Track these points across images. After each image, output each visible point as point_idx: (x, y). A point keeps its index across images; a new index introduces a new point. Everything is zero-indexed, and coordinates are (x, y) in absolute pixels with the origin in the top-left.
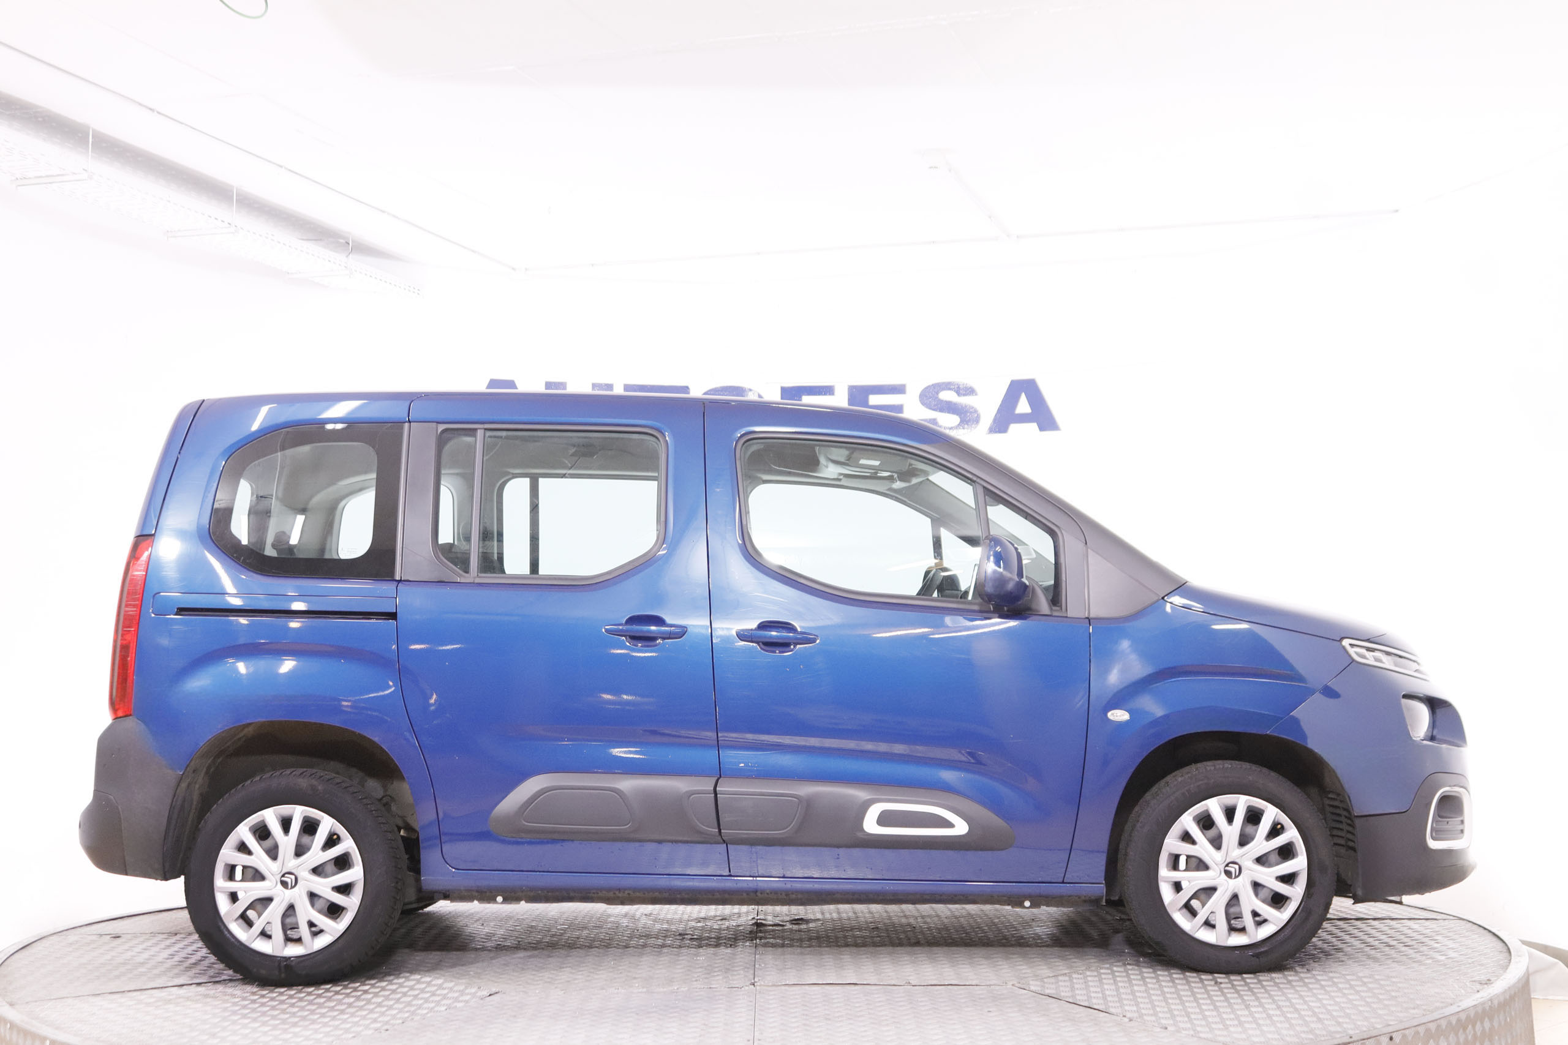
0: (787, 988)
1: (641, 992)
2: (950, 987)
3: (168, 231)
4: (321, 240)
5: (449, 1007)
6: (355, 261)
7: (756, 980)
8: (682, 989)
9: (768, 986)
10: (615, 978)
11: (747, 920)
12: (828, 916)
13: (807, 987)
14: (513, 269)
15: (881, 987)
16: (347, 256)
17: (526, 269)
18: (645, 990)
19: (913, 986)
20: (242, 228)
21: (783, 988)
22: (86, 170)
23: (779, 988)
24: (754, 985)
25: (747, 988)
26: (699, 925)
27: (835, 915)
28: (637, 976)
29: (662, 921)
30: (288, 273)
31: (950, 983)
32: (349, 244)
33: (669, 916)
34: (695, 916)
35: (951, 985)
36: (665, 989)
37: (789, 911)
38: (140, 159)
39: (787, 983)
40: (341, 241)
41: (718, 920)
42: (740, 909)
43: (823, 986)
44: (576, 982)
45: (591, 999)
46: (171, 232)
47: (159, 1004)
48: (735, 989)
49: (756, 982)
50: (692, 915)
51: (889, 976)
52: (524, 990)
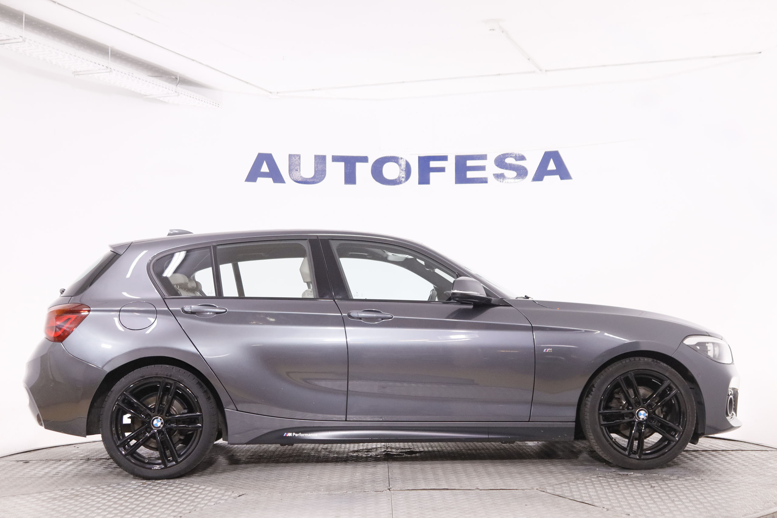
0: (408, 491)
1: (325, 494)
2: (501, 490)
3: (74, 72)
4: (161, 77)
5: (216, 503)
6: (180, 89)
7: (391, 487)
8: (349, 492)
9: (398, 490)
10: (310, 486)
11: (382, 452)
12: (426, 449)
13: (419, 491)
14: (271, 93)
15: (462, 491)
16: (176, 86)
17: (277, 93)
18: (327, 493)
19: (480, 490)
20: (114, 70)
21: (406, 491)
22: (21, 37)
23: (404, 491)
24: (389, 490)
25: (385, 492)
26: (355, 454)
27: (430, 449)
28: (322, 485)
29: (334, 452)
30: (145, 95)
31: (501, 488)
32: (177, 79)
33: (337, 450)
34: (352, 449)
35: (502, 489)
36: (339, 492)
37: (404, 446)
38: (55, 31)
39: (409, 488)
40: (173, 77)
41: (365, 452)
42: (376, 445)
43: (429, 490)
44: (288, 488)
45: (297, 498)
46: (76, 72)
47: (50, 500)
48: (378, 492)
49: (391, 488)
50: (350, 449)
51: (466, 484)
52: (258, 493)
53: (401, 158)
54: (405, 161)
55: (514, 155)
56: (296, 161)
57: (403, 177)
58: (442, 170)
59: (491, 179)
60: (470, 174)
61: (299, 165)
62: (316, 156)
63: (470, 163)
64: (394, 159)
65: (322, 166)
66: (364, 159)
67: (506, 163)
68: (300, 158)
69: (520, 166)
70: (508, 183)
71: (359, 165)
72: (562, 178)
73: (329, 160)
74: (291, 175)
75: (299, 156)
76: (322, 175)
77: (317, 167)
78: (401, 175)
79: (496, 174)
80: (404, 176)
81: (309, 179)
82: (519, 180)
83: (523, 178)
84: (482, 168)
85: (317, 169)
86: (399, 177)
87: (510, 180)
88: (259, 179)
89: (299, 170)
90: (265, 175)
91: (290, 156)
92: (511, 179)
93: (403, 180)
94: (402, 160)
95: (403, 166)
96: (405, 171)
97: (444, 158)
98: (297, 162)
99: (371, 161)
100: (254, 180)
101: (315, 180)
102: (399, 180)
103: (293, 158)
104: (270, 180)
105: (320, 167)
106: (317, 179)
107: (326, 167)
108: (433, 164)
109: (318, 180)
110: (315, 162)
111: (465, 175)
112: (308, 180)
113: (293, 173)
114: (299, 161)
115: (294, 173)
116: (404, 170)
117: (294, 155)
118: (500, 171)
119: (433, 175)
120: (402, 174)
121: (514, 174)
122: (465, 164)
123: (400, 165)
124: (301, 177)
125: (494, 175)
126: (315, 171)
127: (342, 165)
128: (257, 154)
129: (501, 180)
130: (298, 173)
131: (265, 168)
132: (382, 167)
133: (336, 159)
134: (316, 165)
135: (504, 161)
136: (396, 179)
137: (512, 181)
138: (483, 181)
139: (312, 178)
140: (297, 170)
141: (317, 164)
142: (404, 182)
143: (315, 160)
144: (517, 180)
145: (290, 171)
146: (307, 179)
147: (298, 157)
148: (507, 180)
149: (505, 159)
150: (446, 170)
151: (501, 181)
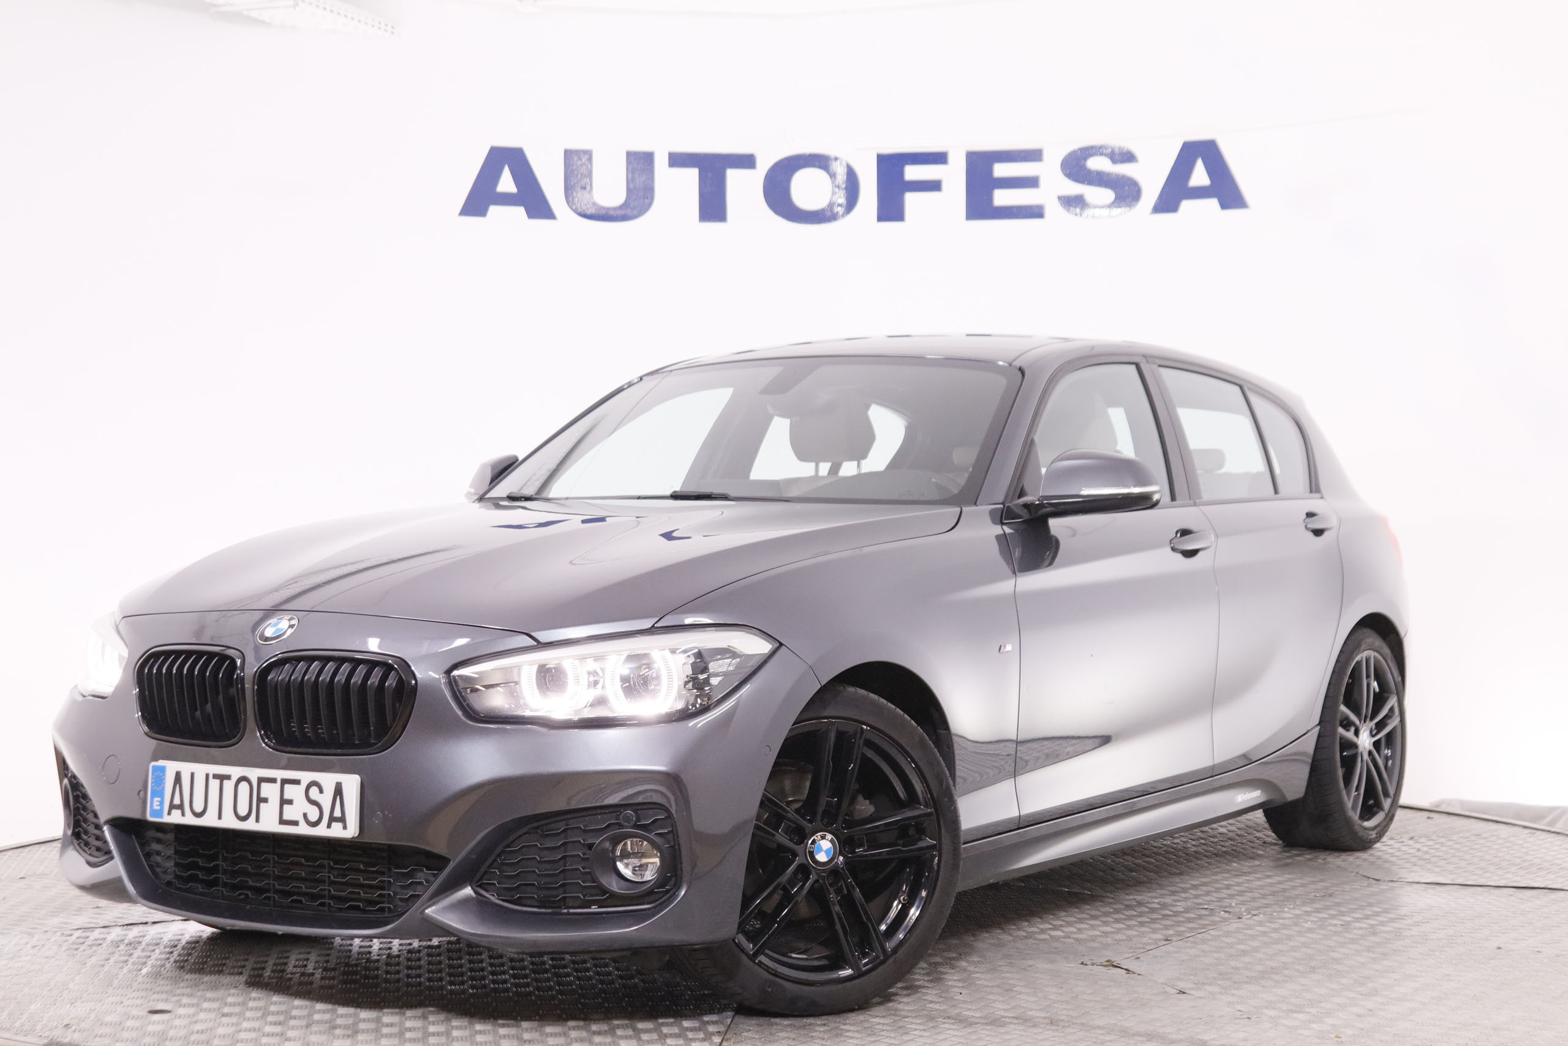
53: (836, 159)
54: (845, 164)
55: (1110, 150)
56: (582, 165)
57: (839, 205)
58: (934, 186)
59: (1054, 210)
60: (1002, 198)
61: (590, 175)
62: (629, 154)
63: (1001, 170)
64: (820, 161)
65: (644, 178)
66: (747, 161)
67: (1089, 172)
68: (590, 159)
69: (1123, 177)
70: (1093, 217)
71: (733, 176)
72: (1224, 206)
73: (661, 162)
74: (571, 199)
75: (588, 154)
76: (646, 201)
77: (633, 180)
78: (834, 199)
79: (1064, 197)
80: (842, 200)
81: (615, 209)
82: (1119, 210)
83: (1130, 206)
84: (1031, 182)
85: (631, 186)
86: (831, 205)
87: (1097, 212)
88: (493, 210)
89: (588, 188)
90: (506, 200)
91: (568, 154)
92: (1103, 207)
93: (840, 210)
94: (838, 161)
95: (841, 177)
96: (846, 188)
97: (939, 158)
98: (584, 167)
99: (764, 165)
100: (482, 212)
101: (629, 212)
102: (831, 210)
103: (576, 159)
104: (520, 211)
105: (640, 180)
106: (632, 209)
107: (652, 178)
108: (912, 173)
109: (635, 212)
110: (627, 169)
111: (990, 198)
112: (612, 213)
113: (575, 194)
114: (589, 167)
115: (580, 196)
116: (844, 186)
117: (577, 152)
118: (1074, 188)
119: (912, 200)
120: (837, 195)
121: (1108, 195)
122: (991, 171)
123: (833, 176)
124: (594, 204)
125: (1060, 198)
126: (629, 190)
127: (692, 175)
128: (488, 149)
129: (1078, 210)
130: (588, 196)
131: (506, 183)
132: (788, 181)
133: (678, 160)
134: (630, 176)
135: (1084, 167)
136: (823, 210)
137: (1105, 212)
138: (1034, 212)
139: (621, 207)
140: (585, 188)
141: (633, 173)
142: (843, 216)
143: (628, 163)
144: (1117, 211)
145: (569, 190)
146: (609, 209)
147: (587, 157)
148: (1089, 212)
149: (1085, 160)
150: (944, 186)
151: (1076, 214)
